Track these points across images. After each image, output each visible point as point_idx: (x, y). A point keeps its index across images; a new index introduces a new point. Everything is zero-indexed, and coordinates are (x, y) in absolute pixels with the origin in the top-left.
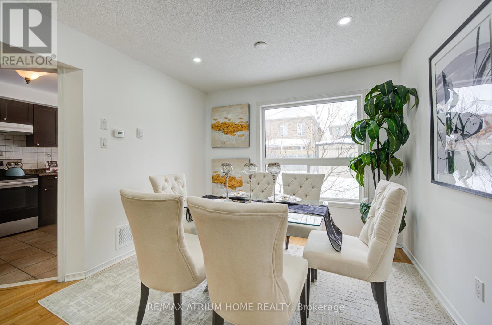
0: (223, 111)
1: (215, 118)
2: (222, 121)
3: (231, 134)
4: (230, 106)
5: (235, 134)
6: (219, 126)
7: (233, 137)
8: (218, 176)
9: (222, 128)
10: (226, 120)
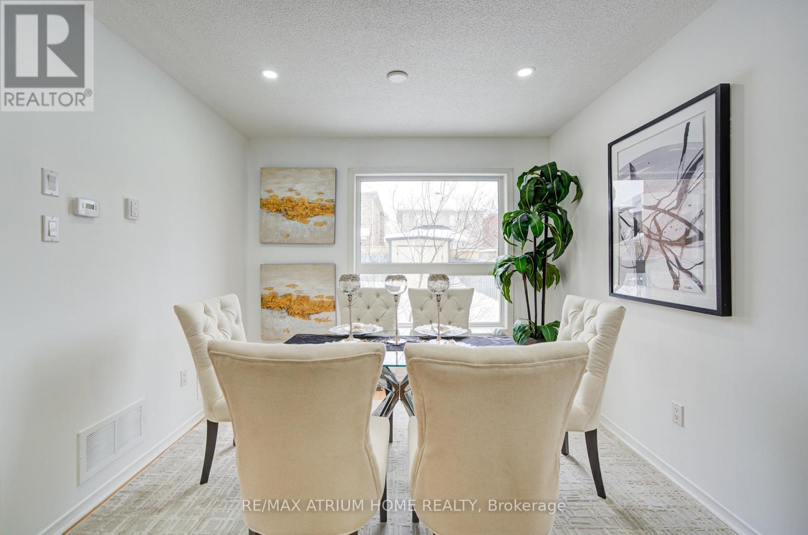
0: (285, 177)
1: (269, 188)
2: (282, 194)
3: (301, 221)
4: (299, 169)
5: (309, 221)
6: (276, 204)
7: (304, 226)
8: (274, 296)
9: (282, 208)
10: (292, 195)
